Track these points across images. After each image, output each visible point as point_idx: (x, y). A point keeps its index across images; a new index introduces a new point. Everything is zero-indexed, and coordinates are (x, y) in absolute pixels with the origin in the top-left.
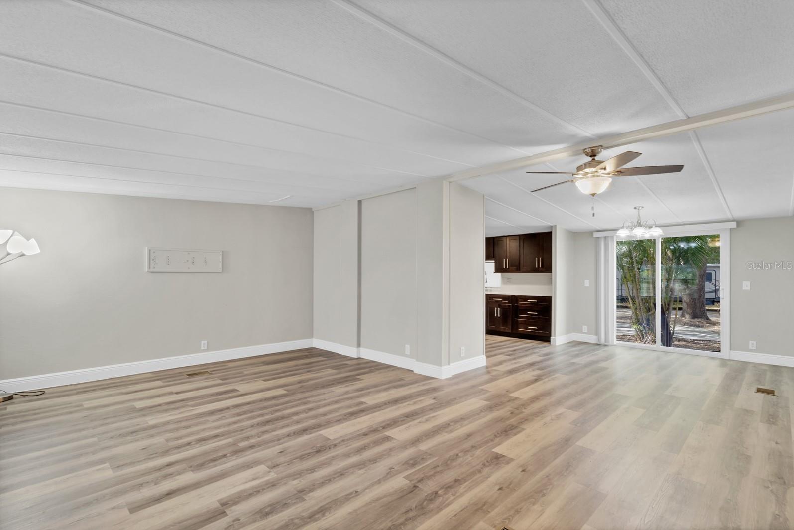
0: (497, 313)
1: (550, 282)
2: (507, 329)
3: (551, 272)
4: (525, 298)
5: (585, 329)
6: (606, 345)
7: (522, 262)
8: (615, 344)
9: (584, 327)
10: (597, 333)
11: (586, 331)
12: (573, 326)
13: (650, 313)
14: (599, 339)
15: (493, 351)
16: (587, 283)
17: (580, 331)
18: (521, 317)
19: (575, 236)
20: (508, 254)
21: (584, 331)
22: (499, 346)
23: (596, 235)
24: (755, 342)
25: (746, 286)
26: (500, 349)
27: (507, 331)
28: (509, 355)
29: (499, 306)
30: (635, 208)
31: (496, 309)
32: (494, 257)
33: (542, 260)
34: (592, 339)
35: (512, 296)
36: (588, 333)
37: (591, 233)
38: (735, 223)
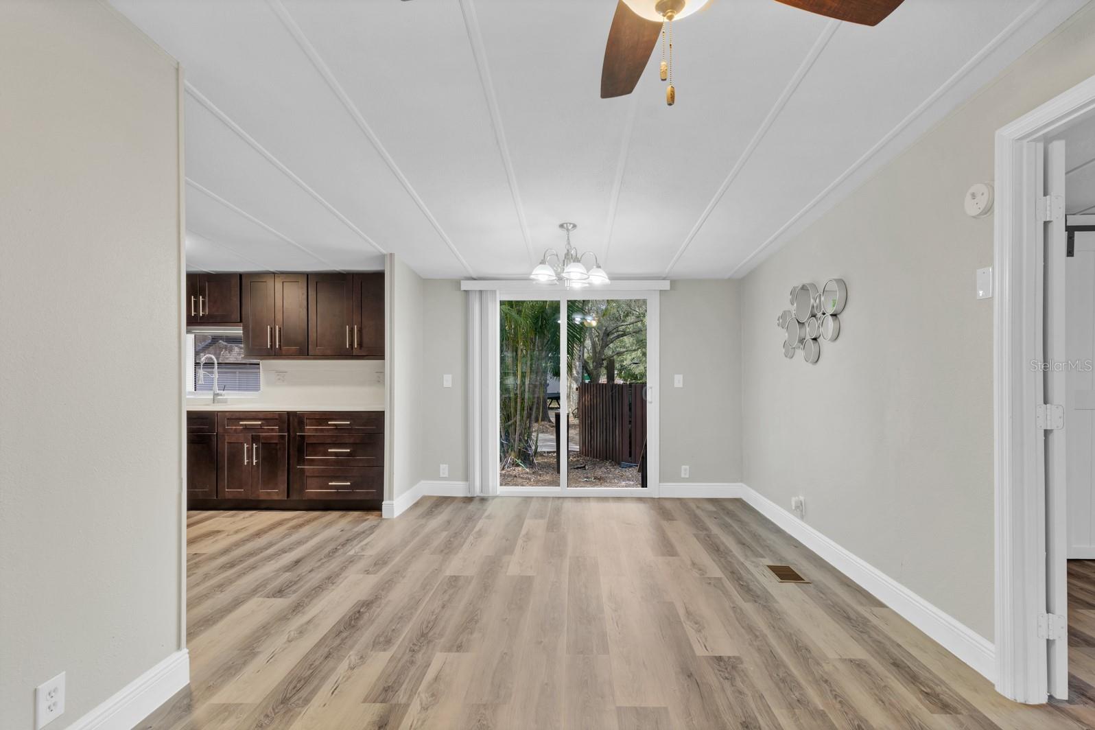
0: (250, 457)
1: (380, 379)
2: (276, 493)
3: (384, 359)
4: (322, 418)
5: (444, 469)
6: (483, 500)
7: (313, 335)
8: (498, 493)
9: (442, 466)
10: (467, 476)
11: (446, 475)
12: (422, 469)
13: (510, 423)
14: (470, 488)
15: (230, 581)
16: (448, 381)
17: (436, 476)
18: (312, 462)
19: (426, 285)
20: (279, 317)
21: (442, 475)
22: (251, 554)
23: (466, 285)
24: (687, 467)
25: (678, 381)
26: (253, 568)
27: (276, 498)
28: (280, 592)
29: (255, 439)
30: (562, 226)
31: (246, 446)
32: (241, 321)
33: (360, 331)
34: (457, 489)
35: (289, 413)
36: (450, 478)
37: (457, 283)
38: (668, 283)
